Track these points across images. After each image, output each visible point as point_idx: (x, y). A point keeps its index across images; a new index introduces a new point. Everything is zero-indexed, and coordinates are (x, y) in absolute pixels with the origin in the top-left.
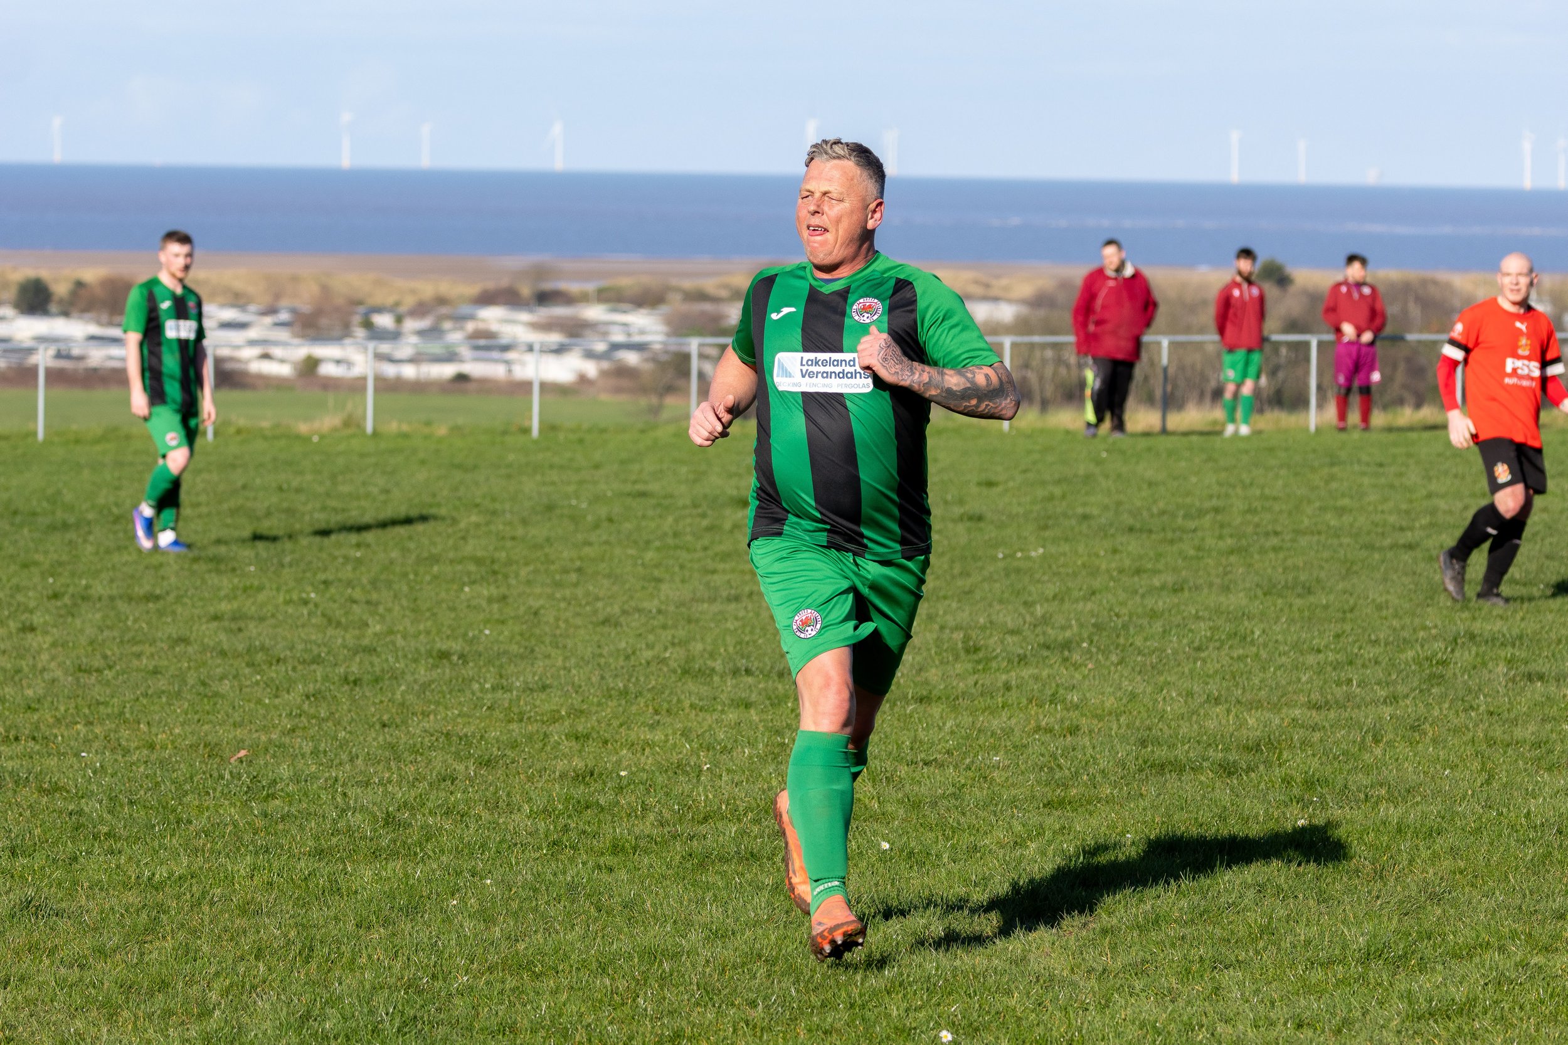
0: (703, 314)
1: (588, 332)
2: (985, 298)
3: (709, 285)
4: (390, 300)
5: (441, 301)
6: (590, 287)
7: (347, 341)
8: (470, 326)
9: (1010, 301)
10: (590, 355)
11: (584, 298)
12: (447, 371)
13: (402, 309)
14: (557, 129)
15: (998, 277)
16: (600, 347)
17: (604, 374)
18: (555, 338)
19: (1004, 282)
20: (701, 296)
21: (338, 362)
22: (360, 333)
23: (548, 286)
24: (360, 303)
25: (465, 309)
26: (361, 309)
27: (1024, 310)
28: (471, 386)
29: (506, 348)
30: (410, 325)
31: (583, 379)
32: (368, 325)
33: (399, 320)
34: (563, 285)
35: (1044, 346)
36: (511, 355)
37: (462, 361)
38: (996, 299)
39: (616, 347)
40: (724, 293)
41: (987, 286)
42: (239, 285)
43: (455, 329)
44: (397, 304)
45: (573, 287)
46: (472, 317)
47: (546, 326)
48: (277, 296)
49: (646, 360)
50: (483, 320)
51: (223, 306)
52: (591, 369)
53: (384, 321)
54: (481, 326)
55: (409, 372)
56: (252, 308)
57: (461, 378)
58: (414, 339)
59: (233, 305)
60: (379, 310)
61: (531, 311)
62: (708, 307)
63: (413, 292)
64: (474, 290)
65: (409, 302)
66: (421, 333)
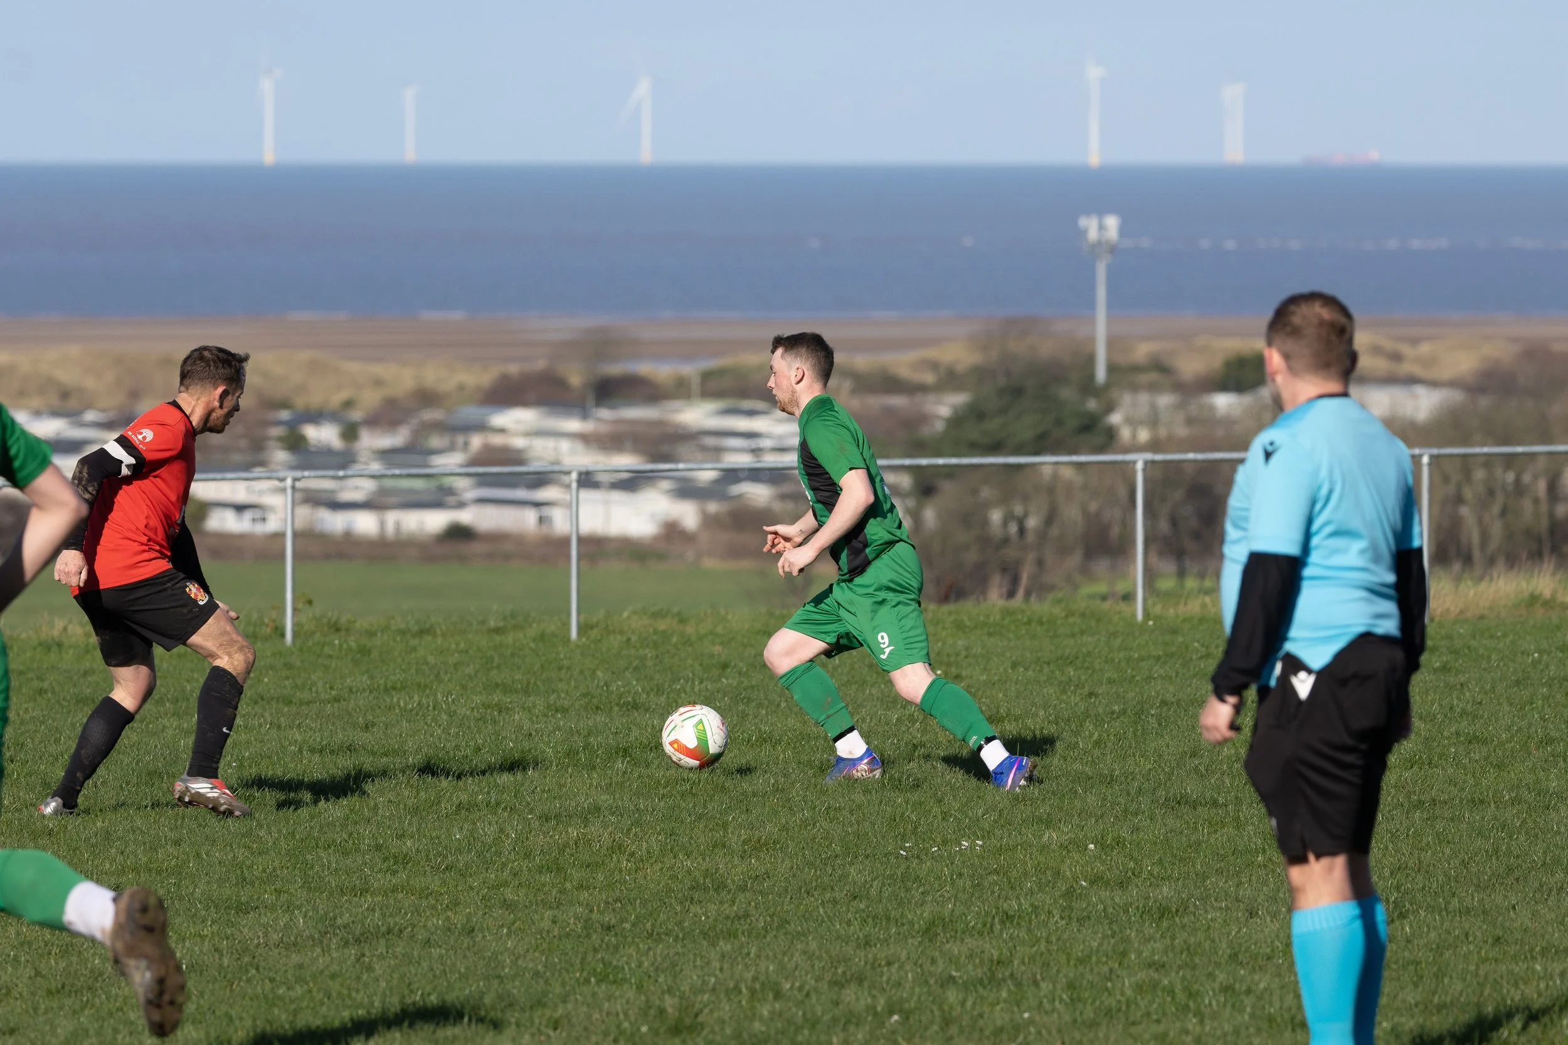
0: (889, 411)
1: (682, 449)
2: (1390, 380)
3: (902, 363)
4: (337, 399)
5: (426, 398)
6: (690, 370)
7: (258, 471)
8: (476, 441)
9: (1433, 384)
10: (686, 490)
11: (680, 390)
12: (435, 521)
13: (356, 415)
14: (643, 89)
15: (1415, 341)
16: (707, 475)
17: (709, 522)
18: (626, 461)
19: (1425, 349)
20: (890, 383)
21: (240, 508)
22: (281, 456)
23: (615, 369)
24: (284, 405)
25: (469, 412)
26: (285, 415)
27: (1456, 396)
28: (476, 548)
29: (540, 480)
30: (371, 441)
31: (672, 531)
32: (295, 443)
33: (350, 433)
34: (643, 368)
35: (1488, 461)
36: (548, 493)
37: (461, 505)
38: (1412, 380)
39: (732, 475)
40: (929, 378)
41: (1396, 357)
42: (66, 376)
43: (452, 448)
44: (348, 404)
45: (661, 371)
46: (482, 427)
47: (611, 442)
48: (134, 395)
49: (783, 497)
50: (502, 431)
51: (37, 414)
52: (688, 514)
53: (322, 435)
54: (497, 440)
55: (365, 523)
56: (90, 416)
57: (458, 533)
58: (376, 467)
59: (56, 413)
60: (316, 417)
61: (585, 416)
62: (898, 401)
63: (378, 383)
64: (482, 377)
65: (370, 399)
66: (385, 455)
